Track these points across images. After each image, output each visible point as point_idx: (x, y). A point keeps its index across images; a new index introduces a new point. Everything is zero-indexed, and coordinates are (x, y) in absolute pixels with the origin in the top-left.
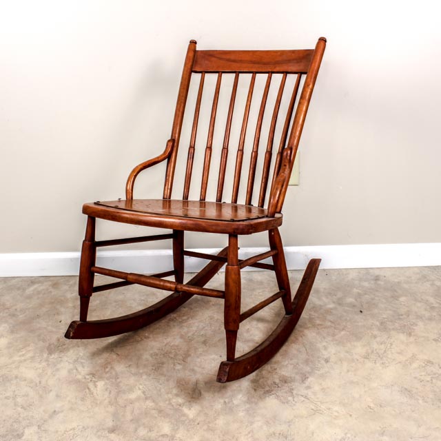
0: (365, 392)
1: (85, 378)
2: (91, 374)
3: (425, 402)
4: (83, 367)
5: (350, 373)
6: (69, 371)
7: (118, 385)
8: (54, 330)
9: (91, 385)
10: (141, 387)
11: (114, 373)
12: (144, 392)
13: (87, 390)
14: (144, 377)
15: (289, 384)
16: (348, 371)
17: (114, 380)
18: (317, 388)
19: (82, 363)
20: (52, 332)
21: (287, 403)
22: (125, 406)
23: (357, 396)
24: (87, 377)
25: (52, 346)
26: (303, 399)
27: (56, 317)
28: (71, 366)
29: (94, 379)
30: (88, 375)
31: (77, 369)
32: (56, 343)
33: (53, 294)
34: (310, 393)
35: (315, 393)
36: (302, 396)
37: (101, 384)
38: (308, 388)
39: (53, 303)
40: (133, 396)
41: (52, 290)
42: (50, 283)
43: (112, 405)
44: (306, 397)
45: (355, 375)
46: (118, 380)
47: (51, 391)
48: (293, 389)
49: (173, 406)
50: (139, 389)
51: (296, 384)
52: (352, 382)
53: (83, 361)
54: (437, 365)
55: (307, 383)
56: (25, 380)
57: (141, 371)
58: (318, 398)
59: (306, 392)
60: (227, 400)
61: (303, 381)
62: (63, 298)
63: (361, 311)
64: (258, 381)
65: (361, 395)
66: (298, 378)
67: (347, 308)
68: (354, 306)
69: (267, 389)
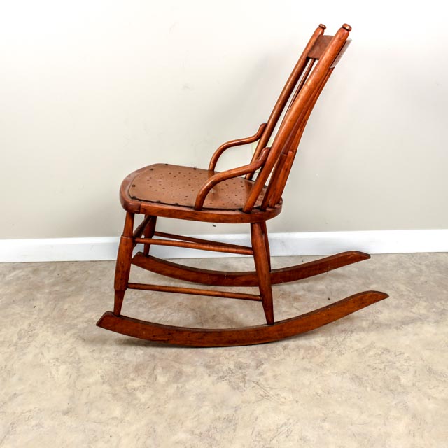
0: (317, 379)
1: (49, 362)
2: (54, 359)
3: (374, 390)
4: (49, 351)
5: (305, 360)
6: (35, 356)
7: (79, 369)
8: (27, 315)
9: (53, 370)
10: (100, 371)
11: (77, 358)
12: (102, 377)
13: (49, 374)
14: (106, 362)
15: (244, 371)
16: (304, 358)
17: (76, 365)
18: (269, 374)
19: (48, 348)
20: (25, 317)
21: (238, 388)
22: (82, 390)
23: (307, 383)
24: (51, 361)
25: (23, 331)
26: (253, 385)
27: (31, 302)
28: (38, 351)
29: (57, 364)
30: (52, 359)
31: (42, 354)
32: (26, 328)
33: (32, 279)
34: (262, 379)
35: (266, 380)
36: (254, 382)
37: (63, 368)
38: (262, 374)
39: (30, 289)
40: (91, 380)
41: (31, 276)
42: (30, 269)
43: (69, 388)
44: (257, 383)
45: (310, 362)
46: (80, 365)
47: (15, 374)
48: (246, 375)
49: (127, 390)
50: (99, 373)
51: (250, 370)
52: (305, 369)
53: (50, 346)
54: (393, 354)
55: (261, 370)
57: (103, 356)
58: (268, 385)
59: (258, 378)
60: (180, 385)
61: (257, 367)
62: (40, 284)
63: (329, 299)
64: (213, 367)
65: (311, 382)
66: (253, 364)
67: (315, 295)
68: (324, 293)
69: (221, 374)
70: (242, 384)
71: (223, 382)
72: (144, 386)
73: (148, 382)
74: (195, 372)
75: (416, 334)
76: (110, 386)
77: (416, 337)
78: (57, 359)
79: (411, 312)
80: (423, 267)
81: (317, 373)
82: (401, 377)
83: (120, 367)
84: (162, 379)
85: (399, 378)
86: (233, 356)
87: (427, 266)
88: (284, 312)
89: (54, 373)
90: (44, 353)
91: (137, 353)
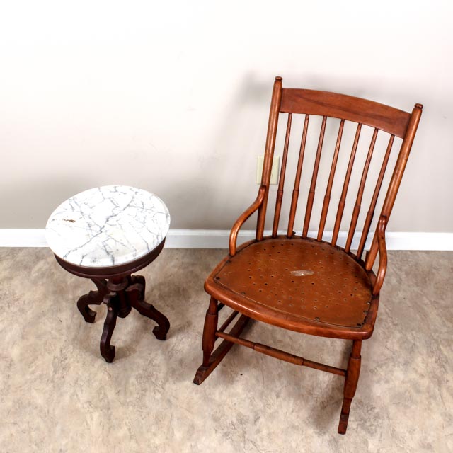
1: (83, 407)
2: (88, 402)
4: (82, 391)
6: (71, 398)
7: (109, 418)
8: (57, 335)
9: (88, 416)
11: (106, 401)
12: (129, 430)
13: (85, 424)
14: (131, 408)
15: (244, 426)
16: (293, 411)
17: (106, 412)
19: (81, 386)
20: (56, 338)
21: (239, 450)
22: (115, 446)
24: (85, 406)
25: (56, 360)
26: (252, 446)
28: (72, 390)
29: (90, 409)
30: (86, 403)
31: (77, 395)
32: (59, 356)
34: (258, 439)
36: (252, 442)
37: (96, 416)
38: (258, 431)
40: (121, 434)
43: (104, 444)
46: (110, 412)
47: (57, 423)
48: (245, 433)
49: (151, 448)
50: (126, 424)
51: (249, 425)
52: (293, 427)
53: (82, 383)
54: (366, 408)
55: (258, 425)
56: (36, 408)
57: (128, 400)
58: (264, 446)
60: (193, 444)
61: (255, 422)
64: (220, 419)
65: (297, 444)
66: (251, 417)
69: (226, 430)
70: (242, 444)
71: (227, 441)
72: (164, 443)
73: (167, 438)
74: (204, 426)
75: (387, 382)
76: (137, 442)
77: (387, 386)
78: (90, 402)
79: (386, 347)
80: (403, 276)
81: (303, 432)
82: (369, 440)
83: (143, 416)
84: (178, 435)
85: (367, 442)
86: (235, 404)
87: (407, 274)
89: (89, 422)
90: (78, 393)
91: (156, 397)
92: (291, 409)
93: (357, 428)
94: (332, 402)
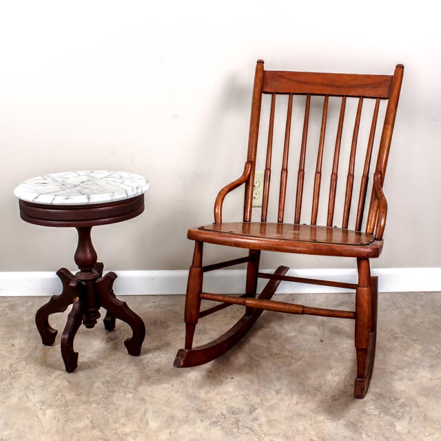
0: (311, 425)
1: (35, 406)
2: (41, 402)
3: (369, 436)
4: (34, 394)
5: (299, 405)
6: (20, 399)
7: (67, 413)
8: (8, 355)
9: (40, 414)
10: (89, 415)
11: (64, 401)
12: (92, 421)
13: (36, 418)
14: (94, 405)
15: (237, 416)
16: (297, 403)
17: (63, 409)
18: (263, 420)
19: (33, 390)
20: (5, 357)
21: (232, 435)
22: (72, 435)
23: (301, 428)
24: (37, 405)
25: (4, 372)
26: (247, 431)
27: (11, 341)
28: (22, 394)
29: (43, 407)
30: (38, 402)
31: (27, 397)
32: (8, 369)
33: (9, 316)
34: (255, 425)
35: (260, 425)
36: (247, 427)
37: (49, 412)
38: (255, 419)
39: (9, 326)
40: (81, 425)
41: (9, 312)
42: (7, 304)
43: (58, 434)
44: (251, 429)
45: (304, 407)
46: (68, 409)
48: (239, 421)
49: (119, 435)
50: (88, 418)
51: (243, 415)
52: (299, 415)
53: (34, 388)
54: (388, 399)
55: (254, 415)
57: (91, 400)
58: (263, 430)
59: (252, 423)
60: (172, 431)
61: (250, 412)
62: (19, 321)
63: (322, 341)
64: (206, 412)
65: (305, 428)
66: (246, 409)
67: (307, 337)
68: (316, 335)
69: (214, 419)
70: (235, 430)
71: (216, 428)
72: (136, 432)
73: (139, 427)
74: (187, 417)
75: (411, 379)
76: (101, 431)
77: (411, 382)
78: (43, 403)
79: (406, 355)
80: (418, 308)
81: (311, 418)
82: (395, 423)
83: (109, 411)
84: (153, 424)
85: (394, 425)
86: (225, 400)
87: (422, 306)
88: (276, 354)
89: (41, 417)
90: (28, 395)
91: (127, 397)
92: (295, 402)
93: (380, 414)
94: (345, 395)
